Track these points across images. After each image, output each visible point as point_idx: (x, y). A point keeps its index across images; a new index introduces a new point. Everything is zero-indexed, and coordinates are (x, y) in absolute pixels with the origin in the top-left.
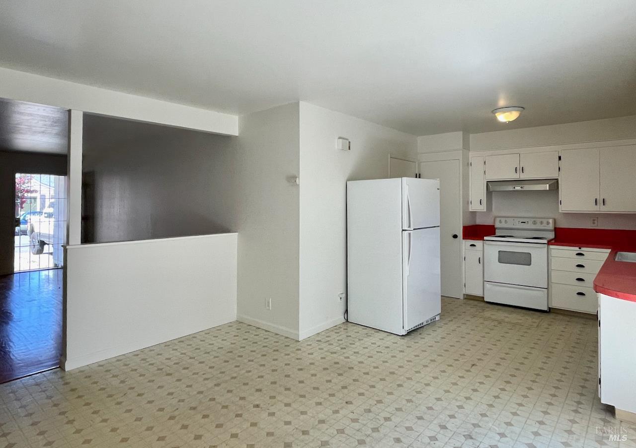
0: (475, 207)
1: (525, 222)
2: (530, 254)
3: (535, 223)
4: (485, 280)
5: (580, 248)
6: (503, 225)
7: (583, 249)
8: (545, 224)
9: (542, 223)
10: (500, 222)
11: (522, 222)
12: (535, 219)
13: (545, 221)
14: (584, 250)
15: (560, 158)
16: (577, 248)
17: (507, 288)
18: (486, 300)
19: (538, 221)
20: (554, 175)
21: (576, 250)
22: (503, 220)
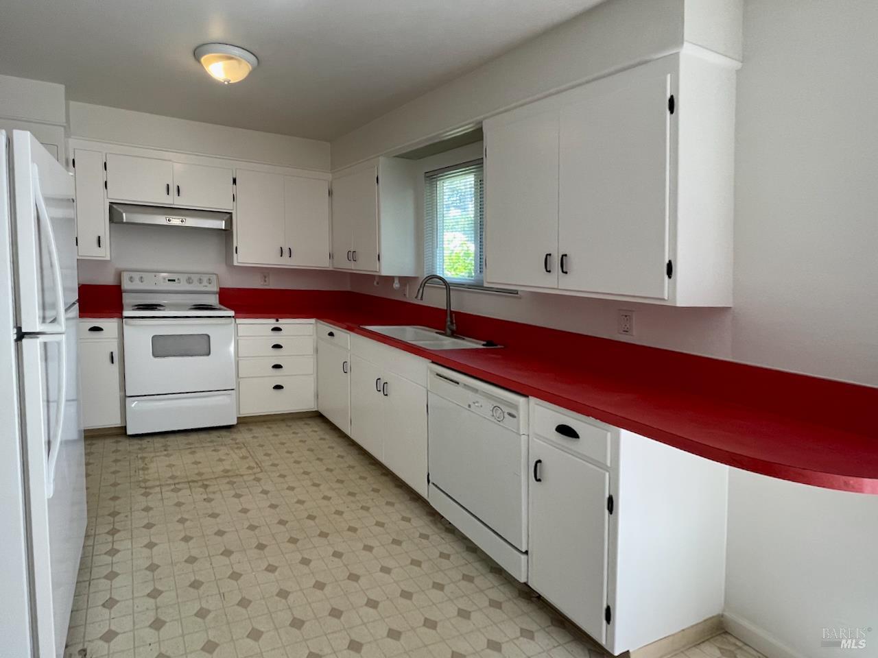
0: (89, 250)
1: (174, 281)
2: (209, 337)
3: (189, 281)
4: (128, 394)
5: (277, 321)
6: (137, 285)
7: (281, 321)
8: (205, 283)
9: (200, 281)
10: (131, 279)
11: (169, 280)
12: (189, 275)
13: (205, 279)
14: (284, 323)
15: (235, 181)
16: (273, 321)
17: (169, 402)
18: (131, 431)
19: (195, 278)
20: (226, 206)
21: (272, 322)
22: (136, 276)
